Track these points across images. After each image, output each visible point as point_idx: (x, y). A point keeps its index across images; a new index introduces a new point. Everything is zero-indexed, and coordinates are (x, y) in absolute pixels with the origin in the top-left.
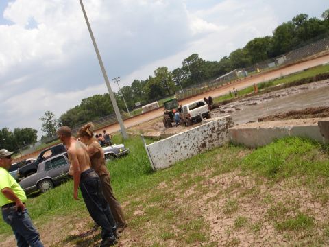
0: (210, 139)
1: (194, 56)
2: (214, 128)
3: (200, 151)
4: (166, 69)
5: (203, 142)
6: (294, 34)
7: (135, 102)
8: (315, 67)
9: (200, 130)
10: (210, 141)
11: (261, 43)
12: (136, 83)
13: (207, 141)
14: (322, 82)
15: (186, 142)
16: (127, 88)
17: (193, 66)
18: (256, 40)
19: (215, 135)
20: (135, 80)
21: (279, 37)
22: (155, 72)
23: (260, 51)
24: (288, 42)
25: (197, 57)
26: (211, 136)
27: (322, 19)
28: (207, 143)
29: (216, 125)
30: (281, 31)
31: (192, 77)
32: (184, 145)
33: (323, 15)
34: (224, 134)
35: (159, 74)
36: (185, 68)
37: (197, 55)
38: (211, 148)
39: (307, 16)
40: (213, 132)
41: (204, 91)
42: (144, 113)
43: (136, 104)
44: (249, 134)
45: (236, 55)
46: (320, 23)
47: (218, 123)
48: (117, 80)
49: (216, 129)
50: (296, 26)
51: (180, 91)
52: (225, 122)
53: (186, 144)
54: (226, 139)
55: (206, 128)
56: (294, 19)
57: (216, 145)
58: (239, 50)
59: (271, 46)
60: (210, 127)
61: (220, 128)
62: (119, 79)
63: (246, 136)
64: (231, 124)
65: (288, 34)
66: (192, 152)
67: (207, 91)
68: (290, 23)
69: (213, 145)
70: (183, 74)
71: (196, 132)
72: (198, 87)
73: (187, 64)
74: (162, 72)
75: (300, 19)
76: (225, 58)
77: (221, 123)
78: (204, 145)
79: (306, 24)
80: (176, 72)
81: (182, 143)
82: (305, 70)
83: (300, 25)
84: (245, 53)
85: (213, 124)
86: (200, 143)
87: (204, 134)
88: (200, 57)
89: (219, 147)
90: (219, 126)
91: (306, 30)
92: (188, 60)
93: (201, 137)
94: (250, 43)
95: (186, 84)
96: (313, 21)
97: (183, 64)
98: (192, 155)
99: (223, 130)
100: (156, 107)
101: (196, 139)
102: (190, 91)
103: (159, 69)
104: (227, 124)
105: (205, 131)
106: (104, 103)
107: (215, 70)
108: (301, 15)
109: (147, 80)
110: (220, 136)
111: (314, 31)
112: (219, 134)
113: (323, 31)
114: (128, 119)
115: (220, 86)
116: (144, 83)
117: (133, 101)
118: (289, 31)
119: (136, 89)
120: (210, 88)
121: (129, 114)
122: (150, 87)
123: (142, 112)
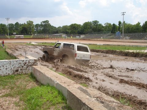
0: (22, 68)
1: (47, 21)
2: (26, 63)
3: (14, 73)
4: (32, 22)
5: (17, 69)
6: (91, 28)
8: (94, 44)
9: (18, 62)
10: (21, 70)
11: (77, 26)
12: (17, 24)
13: (19, 69)
14: (93, 52)
15: (8, 66)
16: (12, 25)
17: (45, 25)
18: (75, 24)
19: (25, 67)
20: (17, 22)
21: (85, 26)
22: (27, 22)
23: (75, 29)
24: (88, 30)
25: (48, 22)
26: (23, 67)
27: (104, 26)
28: (19, 70)
29: (27, 62)
30: (86, 25)
31: (43, 30)
32: (6, 67)
33: (105, 24)
34: (30, 68)
35: (29, 24)
36: (41, 25)
37: (48, 21)
38: (20, 73)
39: (99, 22)
40: (24, 65)
41: (46, 38)
42: (16, 39)
43: (14, 33)
44: (39, 75)
45: (65, 27)
46: (103, 27)
47: (29, 61)
48: (8, 19)
49: (27, 64)
50: (93, 25)
51: (36, 34)
52: (33, 62)
53: (7, 68)
54: (30, 71)
55: (21, 62)
56: (93, 22)
57: (24, 73)
58: (67, 26)
59: (80, 29)
60: (24, 62)
61: (29, 64)
62: (9, 19)
63: (38, 74)
64: (36, 64)
65: (89, 27)
66: (9, 72)
67: (47, 39)
68: (91, 22)
69: (22, 72)
70: (40, 27)
71: (15, 62)
72: (44, 35)
73: (43, 24)
74: (30, 23)
75: (96, 22)
76: (60, 27)
77: (30, 61)
78: (17, 71)
79: (97, 25)
80: (37, 25)
81: (5, 66)
82: (90, 44)
84: (69, 28)
85: (26, 61)
86: (15, 69)
87: (19, 65)
88: (49, 23)
89: (26, 74)
90: (29, 63)
91: (96, 28)
92: (44, 22)
93: (17, 66)
94: (72, 24)
95: (39, 32)
96: (100, 25)
97: (41, 23)
98: (9, 74)
99: (31, 66)
100: (22, 37)
101: (14, 66)
102: (40, 36)
103: (29, 21)
104: (33, 63)
105: (20, 63)
107: (54, 30)
108: (96, 21)
109: (23, 24)
110: (28, 68)
111: (99, 29)
112: (27, 67)
113: (103, 31)
114: (7, 39)
115: (53, 38)
116: (21, 25)
117: (13, 31)
118: (89, 25)
119: (16, 27)
120: (49, 37)
121: (8, 37)
122: (23, 28)
123: (15, 38)
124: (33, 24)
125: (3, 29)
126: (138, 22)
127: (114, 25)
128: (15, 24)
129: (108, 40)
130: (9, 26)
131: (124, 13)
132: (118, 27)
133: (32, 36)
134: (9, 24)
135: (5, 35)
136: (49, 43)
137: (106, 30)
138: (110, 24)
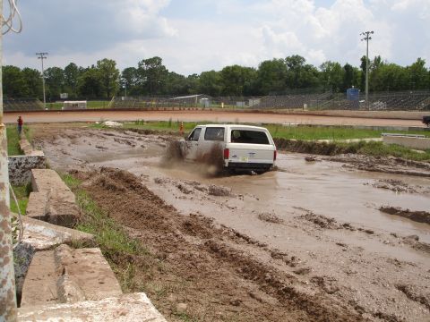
1: (156, 60)
4: (113, 63)
6: (281, 77)
7: (63, 92)
11: (240, 74)
12: (71, 68)
16: (58, 70)
17: (151, 70)
18: (235, 68)
20: (72, 64)
21: (263, 74)
22: (99, 62)
23: (237, 81)
24: (271, 83)
25: (159, 63)
27: (320, 70)
30: (268, 67)
31: (146, 84)
33: (322, 66)
35: (104, 68)
36: (140, 72)
37: (160, 60)
39: (304, 60)
41: (149, 108)
42: (64, 111)
43: (62, 96)
45: (208, 76)
46: (316, 74)
48: (42, 56)
50: (288, 68)
51: (123, 98)
56: (288, 59)
58: (213, 72)
59: (252, 81)
62: (45, 56)
65: (275, 74)
67: (152, 110)
68: (281, 61)
70: (137, 77)
72: (144, 100)
73: (145, 67)
74: (108, 66)
75: (295, 61)
76: (194, 75)
79: (298, 70)
80: (128, 72)
83: (292, 68)
84: (218, 78)
88: (163, 64)
91: (297, 76)
92: (147, 62)
94: (228, 68)
95: (135, 92)
96: (308, 68)
97: (140, 65)
100: (82, 107)
102: (133, 102)
103: (105, 60)
106: (19, 80)
107: (176, 86)
108: (297, 57)
109: (88, 69)
111: (305, 81)
113: (315, 85)
114: (41, 111)
115: (171, 108)
116: (82, 71)
117: (60, 90)
118: (277, 70)
119: (69, 76)
120: (158, 106)
121: (44, 105)
122: (86, 79)
123: (63, 108)
124: (116, 67)
125: (30, 83)
126: (419, 59)
127: (347, 67)
128: (67, 68)
129: (322, 112)
130: (50, 74)
131: (370, 35)
132: (360, 74)
133: (110, 104)
134: (49, 69)
135: (34, 101)
136: (157, 122)
137: (324, 84)
138: (337, 66)
